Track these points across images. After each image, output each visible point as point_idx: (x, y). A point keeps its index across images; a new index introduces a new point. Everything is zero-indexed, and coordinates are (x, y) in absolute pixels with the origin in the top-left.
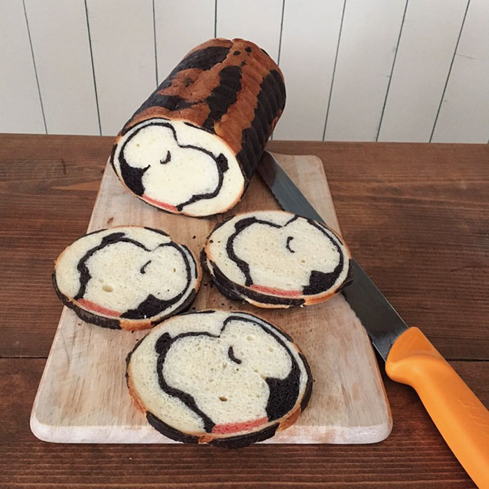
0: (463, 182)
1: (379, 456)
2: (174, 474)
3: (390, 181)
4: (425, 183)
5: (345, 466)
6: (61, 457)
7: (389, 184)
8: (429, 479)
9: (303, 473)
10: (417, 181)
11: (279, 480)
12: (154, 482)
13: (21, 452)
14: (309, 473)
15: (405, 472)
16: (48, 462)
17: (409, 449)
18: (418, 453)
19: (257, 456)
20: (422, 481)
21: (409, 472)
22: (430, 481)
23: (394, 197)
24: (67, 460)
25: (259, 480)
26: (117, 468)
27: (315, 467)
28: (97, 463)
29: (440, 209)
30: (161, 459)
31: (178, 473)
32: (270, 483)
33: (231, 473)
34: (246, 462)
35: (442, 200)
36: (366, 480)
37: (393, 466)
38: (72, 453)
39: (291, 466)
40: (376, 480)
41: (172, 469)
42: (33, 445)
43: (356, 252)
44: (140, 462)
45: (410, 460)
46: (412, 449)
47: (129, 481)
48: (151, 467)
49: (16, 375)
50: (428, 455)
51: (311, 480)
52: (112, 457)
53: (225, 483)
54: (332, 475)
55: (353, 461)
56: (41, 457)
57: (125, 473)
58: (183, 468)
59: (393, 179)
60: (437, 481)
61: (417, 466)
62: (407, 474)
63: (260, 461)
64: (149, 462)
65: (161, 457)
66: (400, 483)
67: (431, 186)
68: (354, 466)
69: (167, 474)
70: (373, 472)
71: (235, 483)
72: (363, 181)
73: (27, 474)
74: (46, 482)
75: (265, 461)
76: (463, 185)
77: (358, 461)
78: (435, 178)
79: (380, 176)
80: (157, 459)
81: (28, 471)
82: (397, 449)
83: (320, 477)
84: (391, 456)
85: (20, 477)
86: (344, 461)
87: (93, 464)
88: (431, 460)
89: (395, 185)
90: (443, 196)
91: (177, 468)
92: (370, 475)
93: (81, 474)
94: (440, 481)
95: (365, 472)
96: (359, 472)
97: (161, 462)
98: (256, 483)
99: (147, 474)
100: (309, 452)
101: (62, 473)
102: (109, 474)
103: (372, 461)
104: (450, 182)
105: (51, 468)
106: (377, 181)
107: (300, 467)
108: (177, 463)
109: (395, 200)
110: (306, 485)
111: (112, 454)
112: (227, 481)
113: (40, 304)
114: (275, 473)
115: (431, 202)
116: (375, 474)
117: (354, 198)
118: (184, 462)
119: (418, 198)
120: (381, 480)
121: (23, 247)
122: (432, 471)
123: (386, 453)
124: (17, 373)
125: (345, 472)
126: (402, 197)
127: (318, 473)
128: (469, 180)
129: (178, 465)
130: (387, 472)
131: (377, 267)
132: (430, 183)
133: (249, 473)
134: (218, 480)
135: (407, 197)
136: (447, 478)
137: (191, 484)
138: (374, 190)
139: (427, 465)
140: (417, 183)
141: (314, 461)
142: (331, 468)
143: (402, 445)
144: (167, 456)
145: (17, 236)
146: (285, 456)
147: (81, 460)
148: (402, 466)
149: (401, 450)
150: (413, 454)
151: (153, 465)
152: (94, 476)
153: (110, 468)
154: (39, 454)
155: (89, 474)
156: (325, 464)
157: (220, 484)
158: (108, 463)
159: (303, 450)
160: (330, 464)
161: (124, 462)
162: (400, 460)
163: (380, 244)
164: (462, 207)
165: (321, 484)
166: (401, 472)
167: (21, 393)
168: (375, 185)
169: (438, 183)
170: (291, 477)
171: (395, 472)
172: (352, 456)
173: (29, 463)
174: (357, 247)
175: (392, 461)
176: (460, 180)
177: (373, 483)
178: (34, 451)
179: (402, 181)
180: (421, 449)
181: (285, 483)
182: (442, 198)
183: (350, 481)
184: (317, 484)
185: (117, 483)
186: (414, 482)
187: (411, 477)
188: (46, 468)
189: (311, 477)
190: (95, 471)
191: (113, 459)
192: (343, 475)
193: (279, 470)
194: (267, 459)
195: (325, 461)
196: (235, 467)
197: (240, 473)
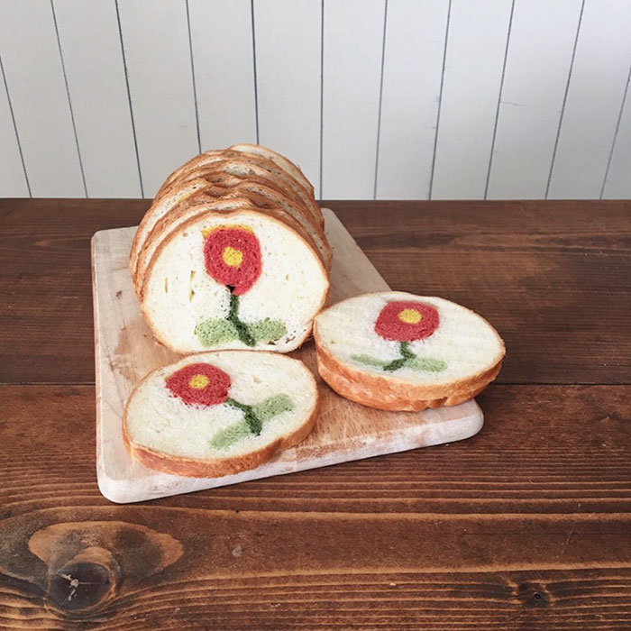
1: (567, 462)
2: (350, 475)
3: (555, 233)
4: (594, 234)
5: (531, 470)
7: (555, 236)
8: (623, 480)
9: (486, 475)
10: (584, 233)
11: (461, 480)
12: (330, 481)
14: (493, 475)
15: (597, 474)
17: (599, 457)
18: (608, 459)
19: (436, 461)
20: (616, 481)
21: (602, 474)
23: (561, 246)
25: (440, 480)
27: (499, 470)
29: (613, 256)
31: (355, 475)
32: (452, 482)
33: (410, 474)
34: (426, 466)
36: (554, 481)
37: (582, 470)
39: (473, 470)
40: (566, 481)
41: (348, 471)
43: (523, 295)
45: (602, 466)
46: (603, 457)
47: (304, 481)
50: (619, 461)
51: (496, 481)
53: (405, 483)
54: (518, 477)
55: (539, 466)
58: (359, 470)
59: (558, 231)
61: (609, 470)
62: (599, 476)
63: (440, 466)
66: (591, 483)
67: (601, 237)
68: (541, 470)
70: (563, 475)
71: (416, 483)
77: (545, 466)
79: (543, 230)
82: (586, 457)
84: (580, 462)
86: (529, 466)
88: (623, 465)
89: (561, 236)
96: (547, 475)
100: (491, 459)
103: (560, 466)
107: (481, 470)
109: (562, 250)
110: (491, 485)
112: (407, 480)
114: (456, 475)
116: (565, 476)
117: (516, 249)
118: (359, 466)
119: (587, 248)
120: (571, 481)
122: (625, 474)
123: (574, 459)
125: (531, 475)
126: (571, 247)
127: (502, 475)
130: (578, 475)
131: (548, 307)
132: (600, 234)
133: (428, 474)
134: (397, 480)
135: (576, 246)
137: (369, 483)
138: (537, 240)
139: (620, 469)
140: (585, 235)
141: (498, 466)
142: (516, 471)
143: (590, 453)
146: (466, 461)
148: (593, 470)
149: (590, 457)
150: (603, 460)
157: (400, 483)
160: (515, 469)
162: (590, 465)
163: (549, 287)
165: (507, 483)
166: (592, 475)
168: (539, 237)
169: (609, 234)
170: (474, 478)
171: (585, 474)
172: (537, 461)
174: (524, 290)
175: (581, 466)
177: (564, 483)
179: (568, 233)
180: (612, 457)
181: (468, 483)
182: (615, 247)
184: (502, 484)
186: (607, 483)
192: (530, 477)
193: (461, 472)
194: (447, 464)
195: (509, 466)
196: (414, 470)
197: (419, 474)
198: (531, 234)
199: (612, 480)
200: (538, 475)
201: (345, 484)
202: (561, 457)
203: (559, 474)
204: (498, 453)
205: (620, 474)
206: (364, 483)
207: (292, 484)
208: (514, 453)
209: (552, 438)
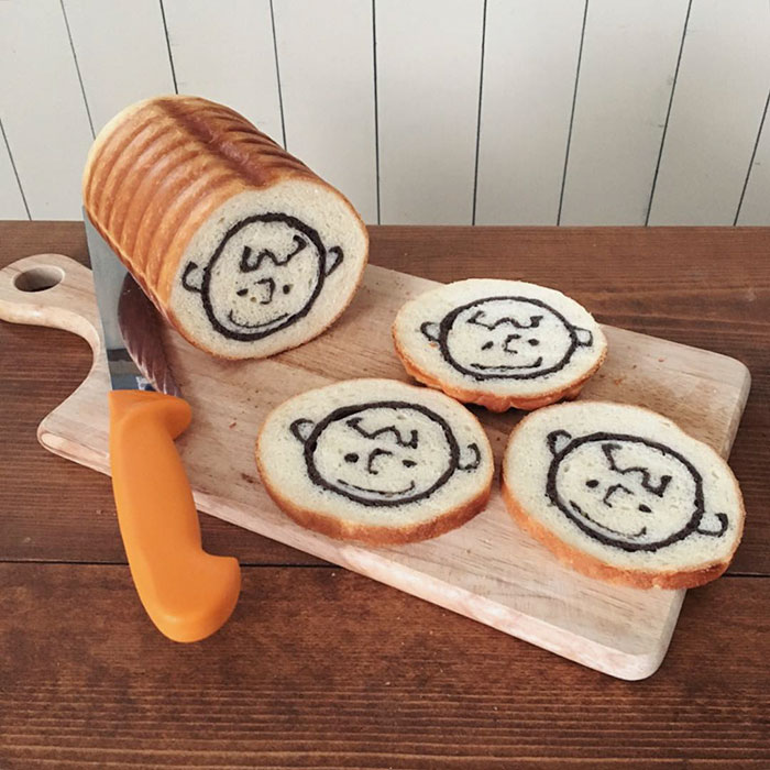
0: (750, 290)
1: (552, 720)
2: (236, 738)
3: (632, 290)
4: (688, 291)
5: (498, 733)
6: (74, 709)
7: (629, 295)
8: (626, 757)
9: (430, 741)
10: (675, 288)
11: (393, 751)
12: (205, 750)
13: (16, 700)
14: (441, 741)
15: (590, 744)
16: (55, 716)
17: (601, 710)
18: (614, 715)
19: (365, 714)
20: (616, 760)
21: (597, 744)
22: (627, 760)
23: (635, 314)
24: (81, 714)
25: (363, 751)
26: (153, 727)
27: (451, 733)
28: (125, 718)
29: (705, 334)
30: (219, 716)
31: (242, 737)
32: (379, 754)
33: (322, 738)
34: (347, 722)
35: (712, 320)
36: (525, 755)
37: (571, 735)
38: (90, 704)
39: (413, 731)
40: (543, 756)
41: (234, 730)
42: (35, 691)
44: (188, 720)
45: (601, 727)
46: (606, 710)
47: (168, 747)
48: (203, 727)
49: (20, 588)
50: (629, 719)
51: (443, 752)
52: (148, 710)
53: (311, 754)
54: (475, 746)
55: (511, 726)
56: (45, 708)
57: (164, 735)
58: (251, 729)
59: (636, 286)
60: (638, 760)
61: (610, 736)
62: (592, 748)
63: (369, 722)
64: (202, 719)
65: (220, 712)
66: (579, 760)
67: (696, 297)
68: (512, 733)
69: (225, 737)
70: (539, 744)
71: (326, 754)
72: (587, 290)
73: (21, 732)
74: (48, 745)
75: (376, 723)
76: (750, 295)
77: (518, 726)
78: (706, 284)
79: (615, 282)
80: (215, 716)
81: (24, 728)
82: (581, 710)
83: (455, 749)
84: (572, 719)
85: (13, 736)
86: (497, 725)
87: (119, 720)
88: (632, 727)
89: (638, 296)
90: (714, 313)
91: (242, 729)
92: (533, 747)
93: (100, 734)
94: (643, 760)
95: (527, 743)
96: (518, 742)
97: (219, 720)
98: (357, 754)
99: (197, 737)
100: (444, 710)
101: (73, 733)
102: (141, 736)
103: (541, 726)
104: (729, 291)
105: (57, 724)
106: (609, 290)
107: (426, 732)
108: (242, 722)
109: (635, 320)
110: (434, 760)
111: (148, 706)
112: (315, 750)
113: (67, 482)
114: (387, 740)
115: (694, 323)
116: (543, 747)
118: (253, 721)
119: (672, 317)
120: (550, 756)
121: (51, 395)
122: (632, 744)
123: (564, 714)
124: (22, 585)
125: (495, 742)
126: (647, 315)
127: (454, 742)
128: (762, 286)
129: (244, 724)
130: (562, 744)
132: (695, 292)
133: (348, 739)
134: (301, 748)
135: (656, 315)
136: (654, 755)
137: (260, 754)
139: (626, 735)
140: (674, 293)
141: (452, 724)
142: (475, 734)
143: (590, 703)
144: (229, 711)
145: (42, 379)
146: (407, 715)
147: (102, 714)
148: (586, 735)
149: (587, 711)
150: (605, 717)
151: (205, 724)
152: (118, 738)
153: (143, 727)
154: (43, 703)
155: (113, 734)
156: (465, 729)
157: (304, 754)
158: (142, 719)
159: (435, 707)
160: (474, 730)
161: (164, 719)
162: (584, 726)
164: (741, 331)
165: (457, 758)
166: (583, 744)
167: (26, 614)
168: (606, 296)
169: (709, 291)
170: (411, 747)
171: (574, 743)
172: (510, 717)
173: (27, 716)
175: (571, 727)
176: (747, 286)
177: (539, 759)
178: (36, 699)
179: (650, 289)
180: (619, 711)
181: (401, 756)
182: (712, 317)
183: (502, 755)
184: (450, 758)
185: (150, 748)
186: (602, 760)
187: (598, 752)
188: (49, 724)
189: (443, 748)
190: (120, 731)
191: (149, 714)
192: (492, 747)
193: (395, 735)
194: (379, 719)
195: (467, 724)
196: (329, 730)
197: (336, 738)
198: (598, 290)
199: (609, 756)
200: (505, 743)
201: (223, 754)
202: (546, 709)
203: (533, 743)
204: (458, 700)
205: (623, 744)
206: (252, 754)
207: (148, 752)
208: (480, 701)
209: (541, 673)
